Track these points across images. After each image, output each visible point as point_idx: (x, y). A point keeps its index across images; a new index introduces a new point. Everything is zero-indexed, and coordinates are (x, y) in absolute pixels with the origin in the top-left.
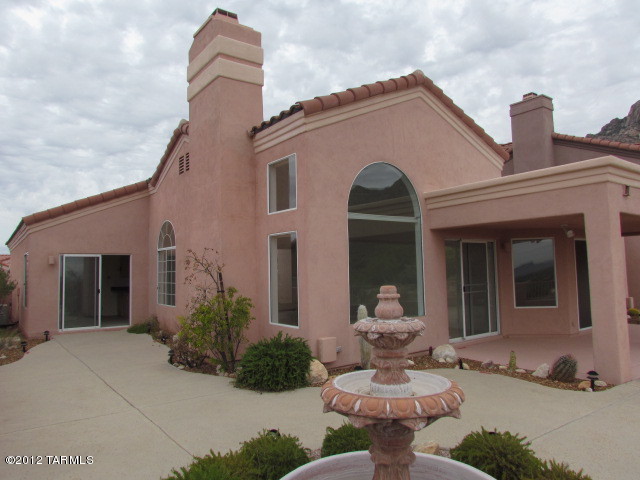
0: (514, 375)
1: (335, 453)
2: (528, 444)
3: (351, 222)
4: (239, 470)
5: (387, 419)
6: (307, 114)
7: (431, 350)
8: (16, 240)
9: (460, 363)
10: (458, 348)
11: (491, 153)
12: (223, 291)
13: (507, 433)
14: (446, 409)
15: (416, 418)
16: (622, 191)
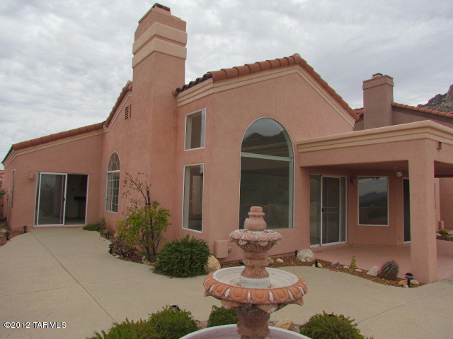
0: (354, 273)
1: (216, 325)
2: (356, 325)
3: (243, 158)
4: (145, 334)
5: (248, 304)
6: (215, 81)
7: (296, 252)
8: (8, 160)
9: (316, 263)
10: (316, 252)
11: (346, 114)
12: (149, 204)
13: (342, 316)
14: (292, 298)
15: (269, 304)
16: (436, 145)
